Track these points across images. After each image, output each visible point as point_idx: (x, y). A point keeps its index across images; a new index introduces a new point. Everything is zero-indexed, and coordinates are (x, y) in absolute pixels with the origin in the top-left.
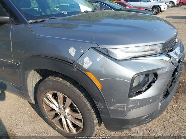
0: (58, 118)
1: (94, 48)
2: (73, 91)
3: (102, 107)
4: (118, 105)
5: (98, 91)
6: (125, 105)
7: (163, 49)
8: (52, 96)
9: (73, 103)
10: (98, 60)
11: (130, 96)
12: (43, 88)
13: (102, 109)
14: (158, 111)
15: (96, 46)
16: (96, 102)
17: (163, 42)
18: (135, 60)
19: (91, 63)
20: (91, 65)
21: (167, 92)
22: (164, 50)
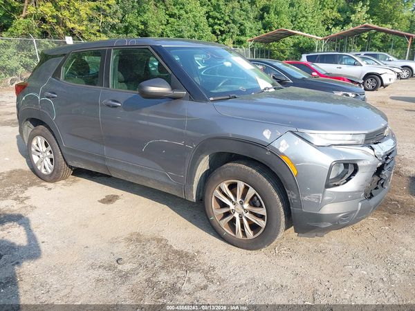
0: (229, 218)
1: (292, 132)
2: (260, 179)
3: (294, 197)
4: (313, 195)
5: (292, 178)
6: (321, 195)
7: (366, 140)
8: (229, 187)
9: (257, 194)
10: (296, 143)
11: (327, 186)
12: (219, 176)
13: (293, 199)
14: (357, 212)
15: (294, 130)
16: (287, 191)
17: (366, 132)
18: (334, 147)
19: (288, 146)
20: (287, 149)
21: (371, 194)
22: (368, 142)
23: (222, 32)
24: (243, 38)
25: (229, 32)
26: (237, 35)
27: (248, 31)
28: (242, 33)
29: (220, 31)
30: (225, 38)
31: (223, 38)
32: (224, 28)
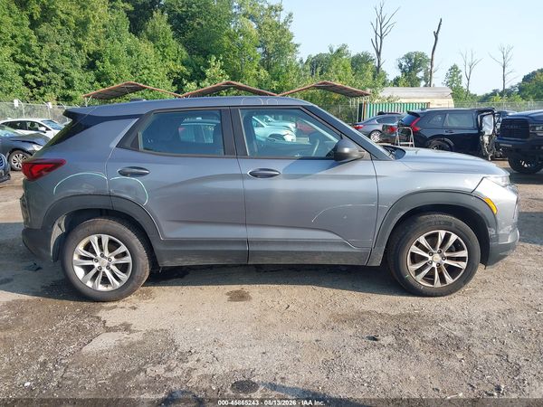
1: (485, 177)
3: (493, 233)
4: (506, 228)
6: (511, 227)
13: (493, 235)
16: (488, 229)
23: (39, 84)
24: (70, 92)
25: (50, 84)
26: (63, 88)
27: (76, 83)
28: (70, 85)
29: (35, 81)
30: (45, 92)
31: (42, 91)
32: (40, 77)
